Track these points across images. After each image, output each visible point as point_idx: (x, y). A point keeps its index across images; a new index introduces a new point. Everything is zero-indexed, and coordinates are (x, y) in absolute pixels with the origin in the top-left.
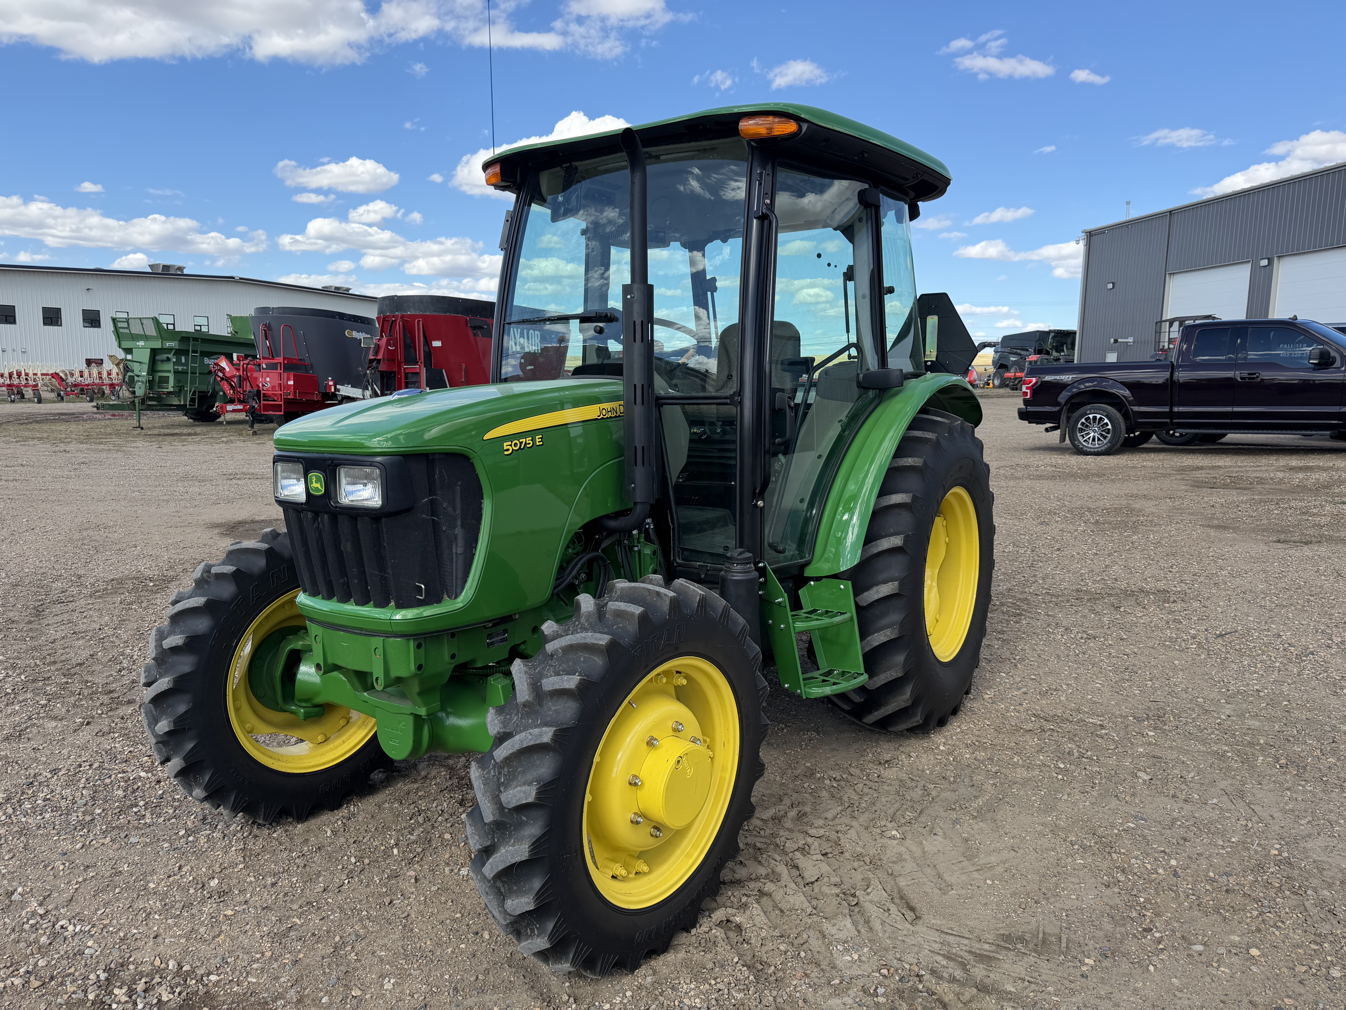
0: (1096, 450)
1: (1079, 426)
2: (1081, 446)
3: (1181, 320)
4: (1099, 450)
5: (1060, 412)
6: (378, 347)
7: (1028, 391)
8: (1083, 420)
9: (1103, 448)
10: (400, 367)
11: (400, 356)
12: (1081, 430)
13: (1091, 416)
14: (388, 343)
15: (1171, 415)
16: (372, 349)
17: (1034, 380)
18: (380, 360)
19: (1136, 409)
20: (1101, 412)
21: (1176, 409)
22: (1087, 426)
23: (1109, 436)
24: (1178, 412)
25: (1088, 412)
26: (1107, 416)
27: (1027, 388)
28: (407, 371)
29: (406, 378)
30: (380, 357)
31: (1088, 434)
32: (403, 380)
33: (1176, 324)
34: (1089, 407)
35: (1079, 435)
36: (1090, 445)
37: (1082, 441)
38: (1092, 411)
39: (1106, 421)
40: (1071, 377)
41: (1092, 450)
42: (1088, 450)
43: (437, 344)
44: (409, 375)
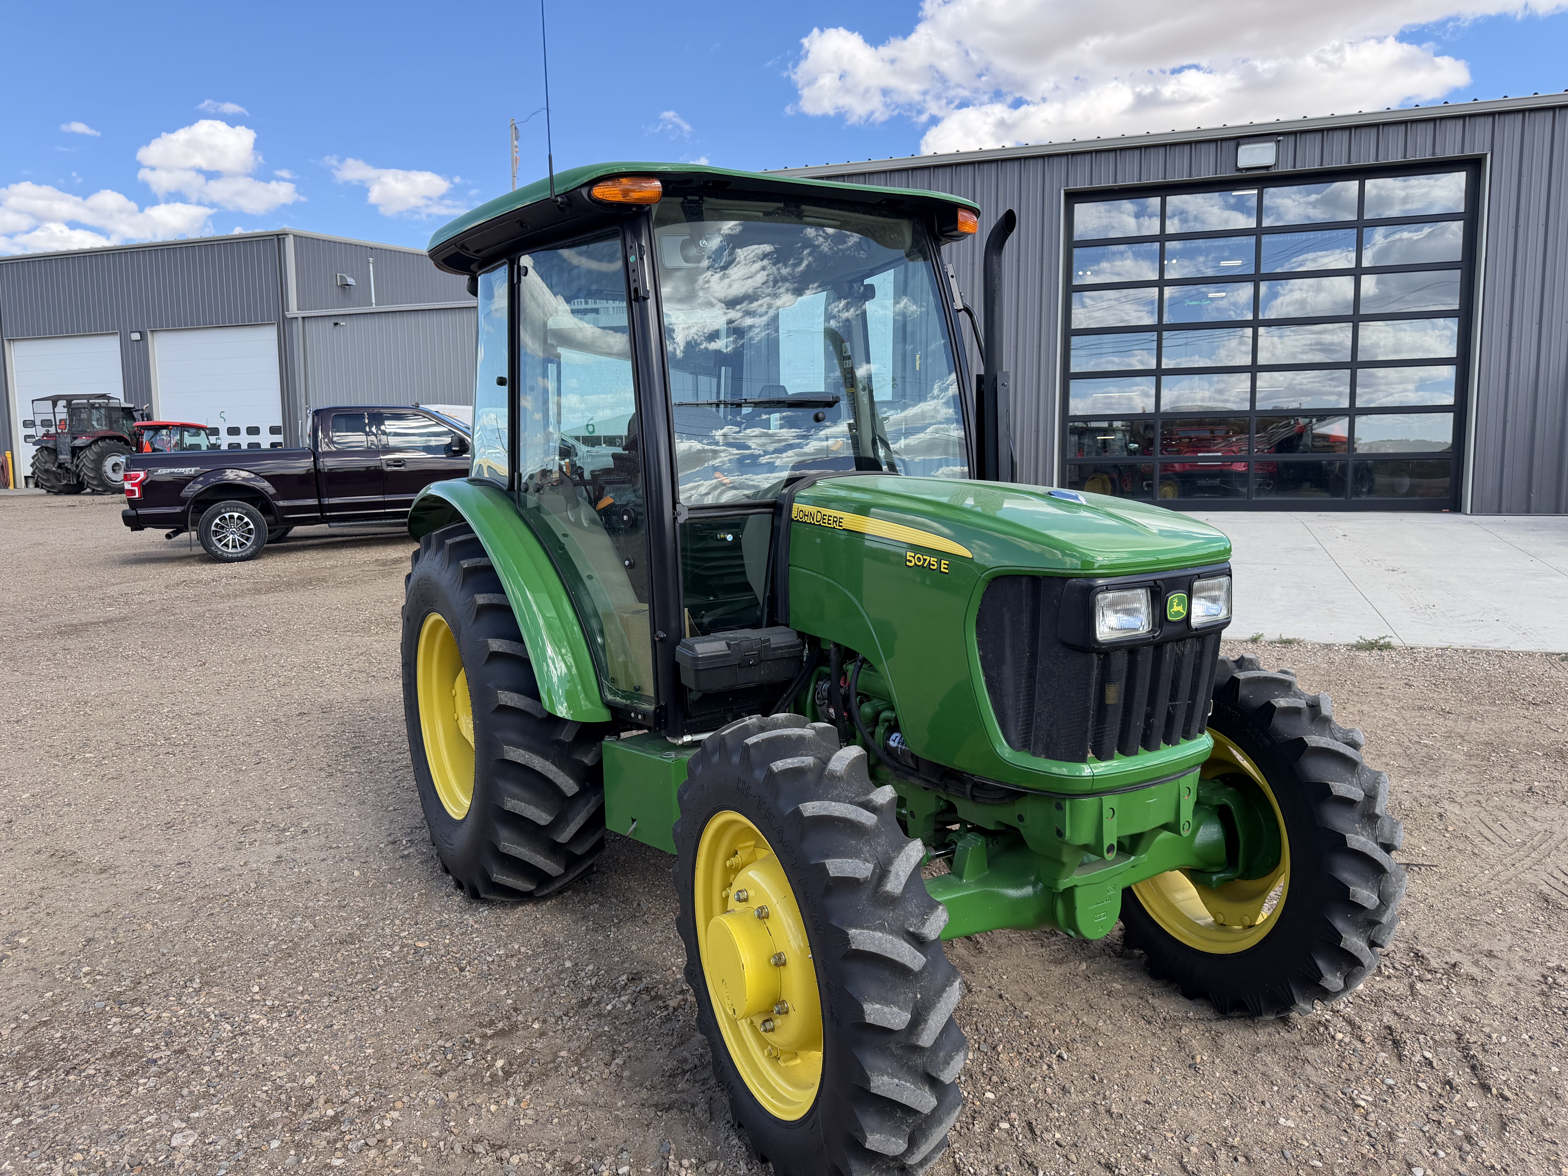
0: (240, 555)
1: (213, 528)
2: (219, 552)
3: (69, 399)
4: (244, 554)
5: (184, 514)
7: (136, 489)
8: (217, 521)
9: (248, 552)
12: (216, 533)
13: (227, 515)
15: (321, 508)
17: (142, 475)
19: (281, 503)
20: (239, 510)
21: (327, 501)
22: (222, 528)
23: (253, 537)
24: (329, 504)
25: (223, 511)
26: (247, 514)
27: (133, 485)
31: (225, 537)
33: (62, 403)
34: (222, 503)
35: (214, 539)
36: (230, 550)
37: (220, 546)
38: (228, 509)
39: (246, 519)
40: (193, 469)
41: (235, 555)
42: (230, 556)
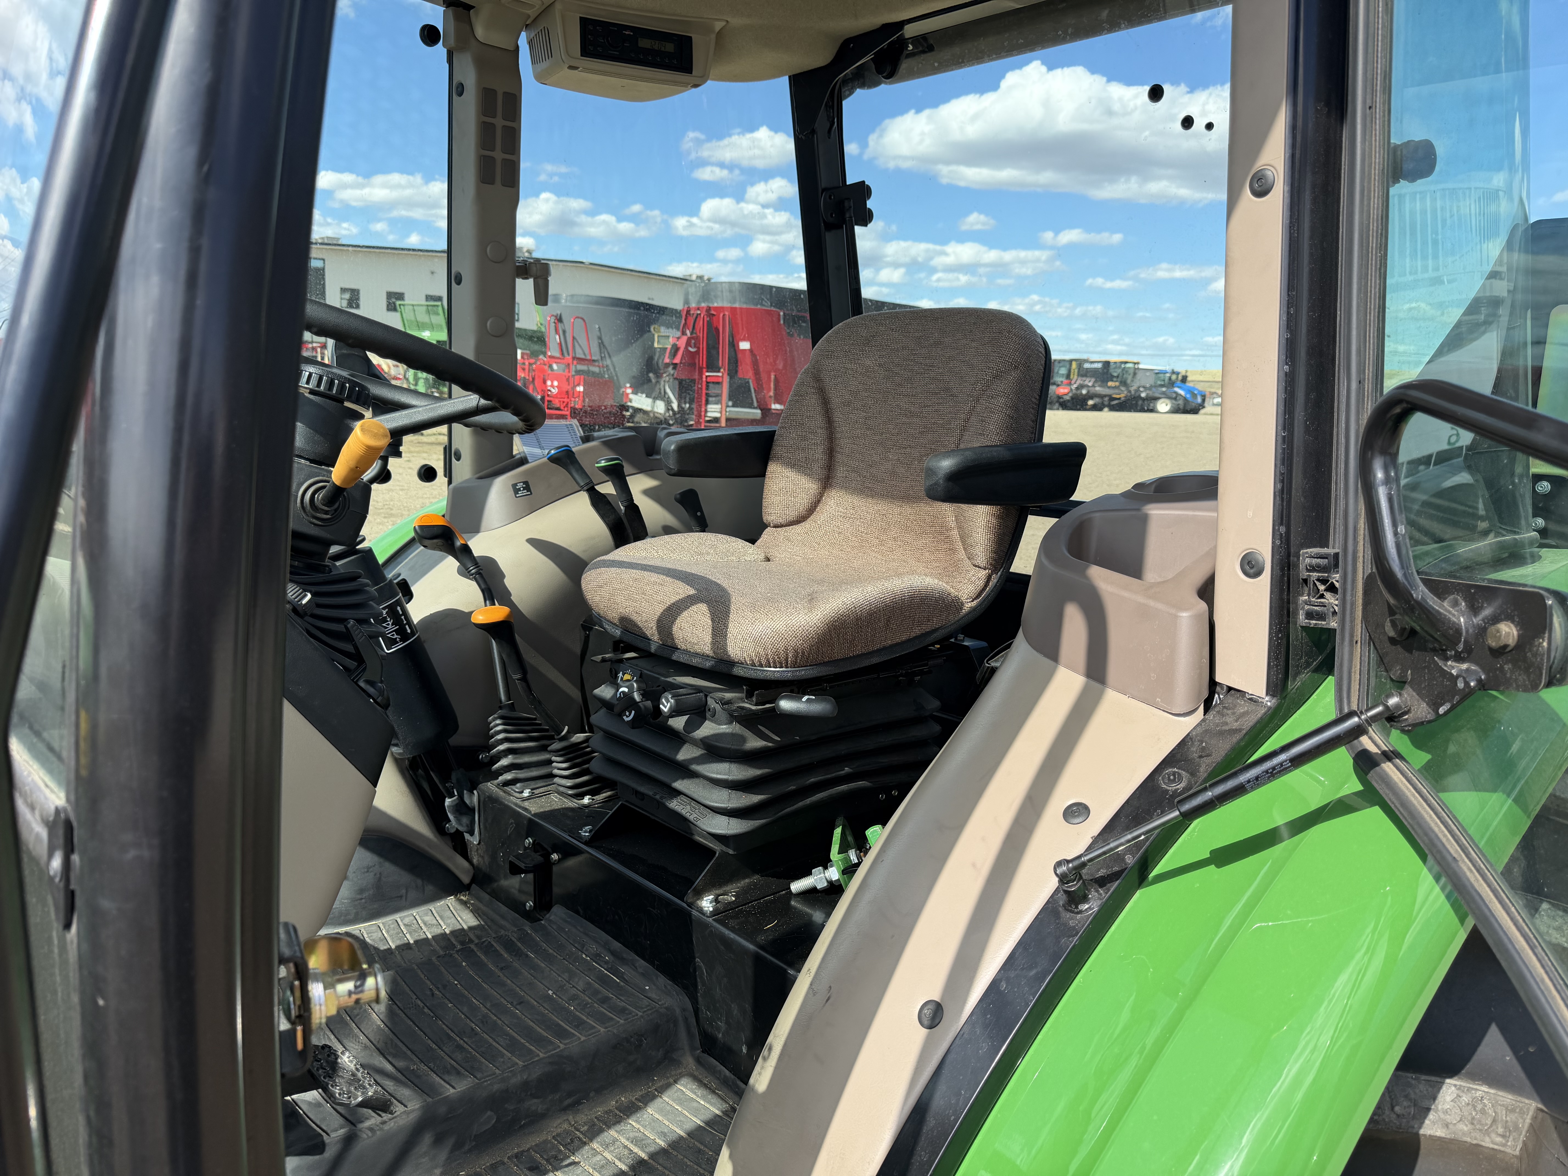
6: (675, 349)
10: (701, 374)
11: (703, 359)
14: (688, 344)
16: (668, 351)
18: (676, 364)
28: (709, 380)
29: (707, 388)
30: (677, 360)
32: (704, 391)
43: (745, 345)
44: (711, 385)
